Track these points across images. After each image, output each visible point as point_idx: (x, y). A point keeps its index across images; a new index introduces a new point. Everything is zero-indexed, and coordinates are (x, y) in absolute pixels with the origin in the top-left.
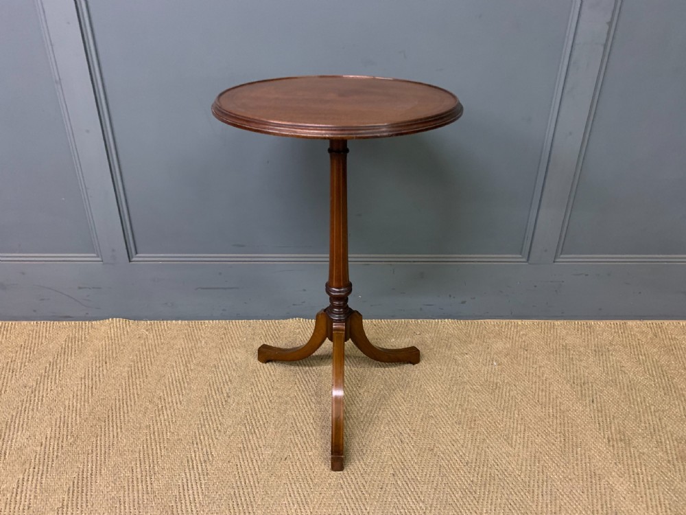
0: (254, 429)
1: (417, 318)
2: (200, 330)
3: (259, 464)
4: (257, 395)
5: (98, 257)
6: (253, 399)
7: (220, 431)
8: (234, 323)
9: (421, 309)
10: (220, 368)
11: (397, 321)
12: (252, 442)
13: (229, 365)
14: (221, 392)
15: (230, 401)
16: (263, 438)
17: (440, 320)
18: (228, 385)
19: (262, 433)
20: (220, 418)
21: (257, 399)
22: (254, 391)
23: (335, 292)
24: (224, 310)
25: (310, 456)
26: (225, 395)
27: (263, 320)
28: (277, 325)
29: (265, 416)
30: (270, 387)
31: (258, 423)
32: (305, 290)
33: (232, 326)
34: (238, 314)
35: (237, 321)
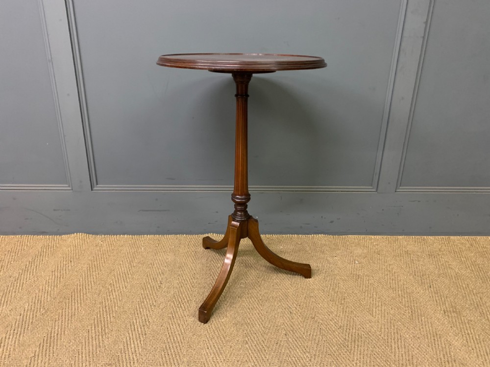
0: (181, 305)
1: (298, 234)
2: (140, 241)
4: (182, 283)
5: (69, 187)
6: (180, 285)
7: (155, 306)
8: (165, 237)
9: (301, 227)
10: (155, 265)
11: (284, 235)
12: (179, 313)
13: (161, 264)
14: (155, 279)
15: (163, 286)
16: (187, 310)
17: (315, 235)
18: (161, 276)
19: (186, 307)
20: (155, 297)
21: (182, 285)
22: (180, 280)
23: (238, 199)
24: (158, 227)
25: (222, 322)
26: (159, 282)
27: (186, 235)
28: (197, 238)
29: (189, 296)
30: (192, 277)
31: (183, 301)
32: (217, 212)
33: (163, 239)
34: (168, 230)
35: (167, 235)
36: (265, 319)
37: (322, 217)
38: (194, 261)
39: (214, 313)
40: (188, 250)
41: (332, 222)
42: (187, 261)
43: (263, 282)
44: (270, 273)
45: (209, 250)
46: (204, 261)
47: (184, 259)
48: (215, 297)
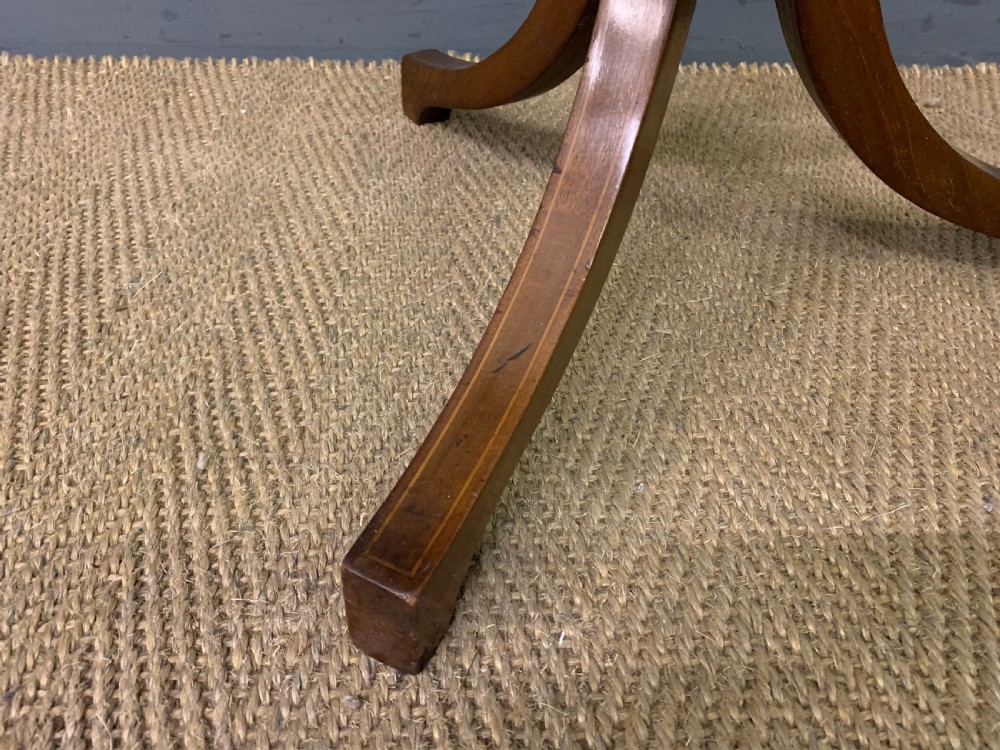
0: (223, 471)
2: (74, 83)
3: (216, 715)
4: (264, 305)
6: (242, 319)
8: (211, 68)
9: (928, 22)
10: (117, 197)
12: (197, 553)
13: (156, 190)
15: (128, 327)
16: (267, 524)
17: (993, 68)
18: (132, 259)
19: (263, 498)
20: (47, 411)
21: (262, 319)
22: (252, 285)
24: (168, 15)
26: (108, 300)
27: (318, 59)
28: (375, 74)
29: (294, 401)
30: (332, 272)
31: (249, 441)
33: (198, 73)
34: (224, 36)
35: (222, 62)
38: (353, 181)
40: (323, 125)
42: (307, 180)
45: (439, 127)
46: (410, 180)
47: (292, 171)
48: (494, 446)
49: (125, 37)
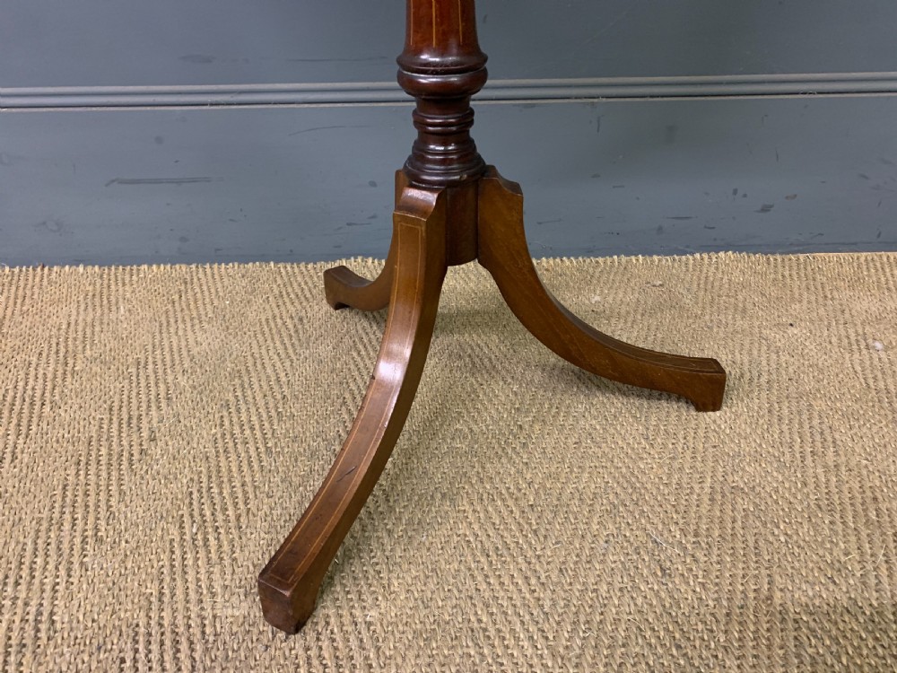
0: (206, 533)
1: (648, 252)
2: (124, 284)
3: (197, 656)
4: (232, 435)
6: (220, 444)
7: (100, 540)
8: (208, 270)
9: (660, 229)
10: (150, 366)
11: (601, 260)
12: (191, 577)
13: (173, 361)
14: (133, 422)
15: (156, 451)
16: (227, 561)
17: (705, 256)
18: (159, 408)
19: (226, 547)
20: (113, 502)
21: (231, 444)
22: (227, 423)
24: (183, 239)
25: (369, 624)
26: (145, 434)
27: (276, 262)
28: (312, 271)
29: (245, 493)
30: (273, 413)
31: (220, 517)
32: (373, 184)
33: (201, 275)
34: (217, 250)
35: (216, 266)
36: (554, 605)
37: (735, 192)
38: (290, 351)
39: (337, 579)
40: (276, 311)
41: (766, 209)
42: (263, 351)
43: (537, 427)
44: (563, 392)
45: (347, 311)
46: (325, 350)
47: (255, 345)
49: (157, 252)
